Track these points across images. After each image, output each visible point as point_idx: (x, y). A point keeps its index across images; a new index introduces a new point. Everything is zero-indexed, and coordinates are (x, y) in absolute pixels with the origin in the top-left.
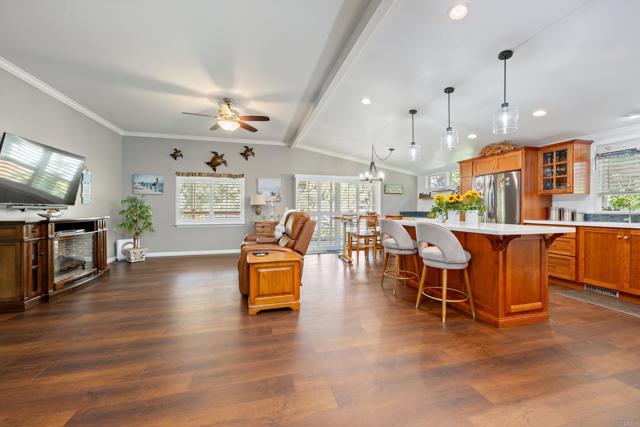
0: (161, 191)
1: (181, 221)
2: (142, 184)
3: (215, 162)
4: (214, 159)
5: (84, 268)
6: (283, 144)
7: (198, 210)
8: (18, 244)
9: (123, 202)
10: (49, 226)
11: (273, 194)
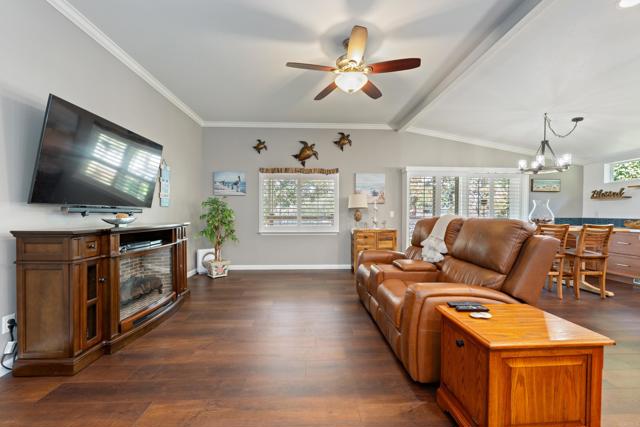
0: (244, 191)
1: (264, 228)
2: (223, 183)
3: (305, 153)
4: (302, 151)
5: (160, 292)
6: (388, 128)
7: (277, 214)
8: (65, 268)
9: (205, 204)
10: (112, 238)
11: (375, 194)
